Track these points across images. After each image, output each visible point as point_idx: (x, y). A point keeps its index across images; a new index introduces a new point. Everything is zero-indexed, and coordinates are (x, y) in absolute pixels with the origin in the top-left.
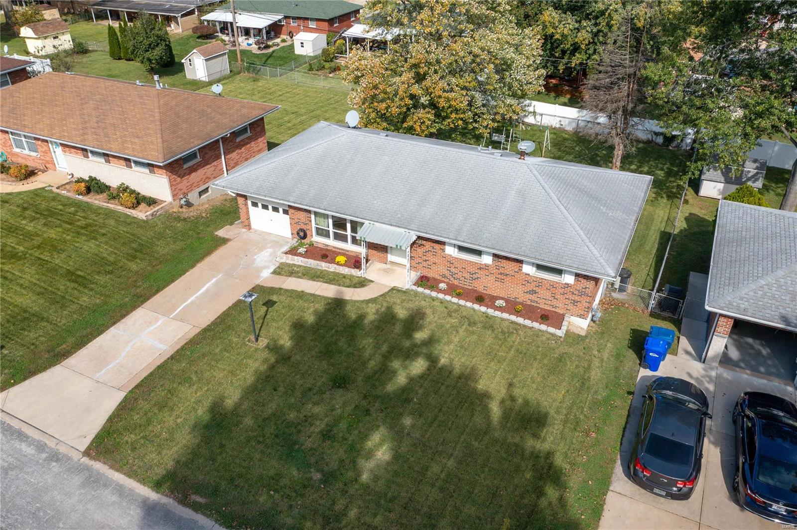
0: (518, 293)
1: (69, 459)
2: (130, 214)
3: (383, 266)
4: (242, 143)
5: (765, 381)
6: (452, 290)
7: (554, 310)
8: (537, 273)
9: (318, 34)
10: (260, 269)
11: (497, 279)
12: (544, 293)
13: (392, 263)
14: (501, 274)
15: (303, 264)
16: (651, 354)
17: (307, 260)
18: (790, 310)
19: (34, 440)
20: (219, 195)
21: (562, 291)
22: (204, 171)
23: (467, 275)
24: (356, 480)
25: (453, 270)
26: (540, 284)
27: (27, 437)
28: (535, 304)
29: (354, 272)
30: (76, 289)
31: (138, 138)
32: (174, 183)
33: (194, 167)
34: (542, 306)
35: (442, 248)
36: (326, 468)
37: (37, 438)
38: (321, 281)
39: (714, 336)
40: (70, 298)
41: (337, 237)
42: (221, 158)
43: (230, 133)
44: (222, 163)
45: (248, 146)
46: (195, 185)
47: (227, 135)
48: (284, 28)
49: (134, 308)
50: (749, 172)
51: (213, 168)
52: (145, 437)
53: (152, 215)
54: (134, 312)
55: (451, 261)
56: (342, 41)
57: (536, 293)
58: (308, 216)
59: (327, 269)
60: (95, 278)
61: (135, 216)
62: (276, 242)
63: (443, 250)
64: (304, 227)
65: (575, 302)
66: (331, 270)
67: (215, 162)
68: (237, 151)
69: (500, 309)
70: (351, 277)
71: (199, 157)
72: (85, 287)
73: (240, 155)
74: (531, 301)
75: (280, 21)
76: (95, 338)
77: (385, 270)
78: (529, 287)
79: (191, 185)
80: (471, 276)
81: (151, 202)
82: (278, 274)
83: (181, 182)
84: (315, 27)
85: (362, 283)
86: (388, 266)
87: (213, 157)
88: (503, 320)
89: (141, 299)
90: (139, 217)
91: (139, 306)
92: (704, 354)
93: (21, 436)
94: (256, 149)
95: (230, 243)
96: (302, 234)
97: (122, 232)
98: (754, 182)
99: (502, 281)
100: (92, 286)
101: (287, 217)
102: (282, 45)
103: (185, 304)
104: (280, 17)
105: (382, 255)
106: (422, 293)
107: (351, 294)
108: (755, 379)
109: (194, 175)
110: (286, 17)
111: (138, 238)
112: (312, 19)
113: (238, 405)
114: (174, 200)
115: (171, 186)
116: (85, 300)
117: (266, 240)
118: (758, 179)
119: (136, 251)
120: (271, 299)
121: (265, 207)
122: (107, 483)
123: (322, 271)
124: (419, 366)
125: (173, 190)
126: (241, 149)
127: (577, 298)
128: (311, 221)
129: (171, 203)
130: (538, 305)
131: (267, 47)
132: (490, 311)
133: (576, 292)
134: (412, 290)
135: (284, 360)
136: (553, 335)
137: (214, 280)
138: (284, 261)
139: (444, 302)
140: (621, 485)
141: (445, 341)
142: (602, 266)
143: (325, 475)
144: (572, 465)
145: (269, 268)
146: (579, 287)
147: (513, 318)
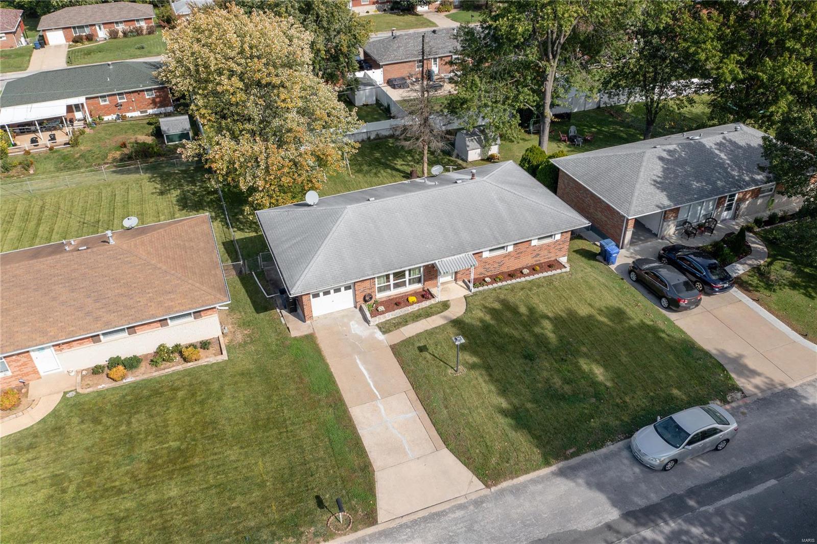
0: (529, 260)
1: (486, 496)
3: (440, 289)
6: (495, 279)
7: (549, 260)
8: (539, 243)
10: (372, 337)
12: (543, 253)
13: (442, 283)
14: (518, 253)
16: (613, 256)
19: (449, 509)
21: (553, 246)
23: (496, 265)
24: (607, 388)
26: (541, 248)
27: (444, 511)
28: (539, 262)
29: (431, 302)
35: (480, 255)
36: (590, 394)
37: (448, 507)
38: (422, 319)
39: (626, 232)
41: (397, 286)
54: (352, 414)
57: (538, 255)
61: (215, 362)
62: (347, 315)
63: (481, 257)
64: (369, 292)
69: (528, 275)
74: (536, 261)
76: (362, 443)
77: (444, 291)
78: (535, 253)
80: (499, 264)
81: (207, 345)
82: (389, 332)
85: (446, 305)
88: (539, 279)
89: (340, 404)
91: (347, 409)
92: (621, 244)
93: (440, 514)
96: (368, 298)
99: (518, 258)
101: (351, 291)
103: (372, 386)
106: (484, 290)
108: (646, 244)
113: (511, 403)
115: (219, 320)
117: (337, 319)
120: (417, 346)
121: (326, 293)
122: (524, 485)
124: (547, 325)
127: (561, 246)
129: (221, 337)
130: (542, 263)
132: (527, 278)
133: (561, 243)
134: (477, 292)
135: (488, 368)
136: (566, 272)
137: (358, 361)
138: (377, 322)
139: (500, 288)
140: (673, 316)
141: (534, 305)
142: (579, 220)
143: (595, 397)
144: (652, 321)
145: (375, 333)
146: (563, 239)
147: (541, 275)
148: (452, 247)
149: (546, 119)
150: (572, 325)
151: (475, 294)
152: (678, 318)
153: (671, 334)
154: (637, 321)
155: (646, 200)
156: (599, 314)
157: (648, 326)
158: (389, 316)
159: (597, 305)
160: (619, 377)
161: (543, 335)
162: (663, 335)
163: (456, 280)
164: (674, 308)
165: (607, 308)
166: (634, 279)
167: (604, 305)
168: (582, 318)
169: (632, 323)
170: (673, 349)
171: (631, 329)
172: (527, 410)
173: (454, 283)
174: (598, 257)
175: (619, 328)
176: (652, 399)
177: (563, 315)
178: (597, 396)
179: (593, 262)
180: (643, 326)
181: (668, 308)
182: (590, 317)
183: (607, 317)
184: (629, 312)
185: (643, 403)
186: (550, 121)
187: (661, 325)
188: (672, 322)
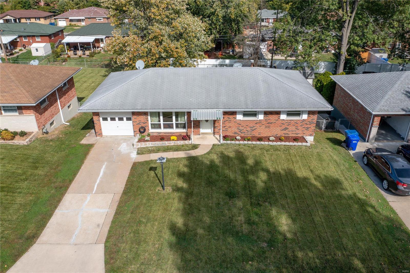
0: (278, 132)
2: (12, 143)
3: (198, 136)
4: (65, 92)
5: (395, 143)
6: (243, 139)
7: (297, 135)
8: (287, 118)
9: (45, 43)
10: (128, 155)
11: (266, 127)
12: (292, 128)
13: (203, 133)
14: (268, 123)
15: (153, 146)
16: (353, 142)
17: (155, 142)
18: (403, 106)
20: (59, 126)
21: (301, 124)
22: (51, 109)
23: (249, 129)
24: (285, 239)
25: (241, 128)
26: (290, 123)
28: (287, 135)
29: (187, 142)
30: (7, 195)
31: (5, 92)
32: (38, 119)
33: (46, 107)
34: (291, 135)
35: (234, 117)
36: (265, 239)
38: (171, 151)
39: (373, 128)
40: (7, 202)
41: (166, 126)
42: (57, 101)
43: (63, 84)
44: (58, 104)
45: (68, 93)
46: (48, 119)
47: (62, 85)
48: (19, 43)
49: (63, 195)
50: (308, 72)
51: (54, 108)
52: (142, 264)
53: (30, 141)
54: (64, 197)
55: (239, 123)
56: (62, 46)
57: (287, 129)
58: (147, 117)
59: (169, 145)
60: (17, 186)
61: (18, 144)
62: (126, 139)
63: (235, 118)
64: (144, 125)
65: (307, 128)
66: (172, 145)
67: (55, 104)
68: (64, 97)
69: (273, 141)
70: (187, 145)
71: (47, 101)
72: (13, 193)
73: (65, 99)
74: (285, 134)
75: (16, 39)
76: (49, 220)
77: (201, 138)
78: (284, 127)
79: (46, 119)
80: (251, 129)
81: (23, 134)
82: (142, 154)
83: (41, 118)
84: (40, 40)
85: (195, 147)
86: (201, 136)
87: (54, 101)
88: (279, 145)
89: (63, 189)
90: (21, 144)
91: (65, 193)
92: (367, 138)
94: (72, 95)
95: (95, 146)
96: (142, 130)
97: (15, 155)
98: (311, 76)
99: (269, 127)
100: (18, 190)
101: (131, 122)
102: (21, 52)
103: (97, 184)
104: (15, 37)
105: (197, 130)
106: (231, 143)
107: (194, 153)
109: (46, 112)
110: (20, 37)
111: (30, 156)
112: (37, 36)
114: (39, 130)
115: (37, 120)
116: (19, 200)
117: (117, 140)
118: (313, 74)
119: (33, 163)
120: (151, 166)
121: (113, 119)
123: (168, 146)
124: (263, 176)
125: (38, 123)
126: (65, 95)
127: (308, 126)
128: (148, 120)
129: (38, 133)
130: (288, 135)
131: (12, 54)
132: (271, 143)
133: (308, 123)
134: (224, 143)
135: (189, 194)
136: (306, 146)
137: (104, 166)
138: (139, 147)
139: (245, 145)
140: (390, 198)
141: (263, 161)
142: (324, 105)
143: (268, 243)
144: (366, 196)
145: (133, 152)
146: (310, 120)
147: (283, 143)
148: (209, 103)
149: (342, 57)
150: (285, 181)
151: (222, 145)
152: (395, 200)
153: (380, 210)
154: (350, 192)
155: (393, 103)
156: (315, 179)
157: (359, 199)
158: (149, 144)
159: (317, 173)
160: (304, 232)
161: (255, 182)
162: (370, 209)
163: (214, 133)
164: (393, 191)
165: (326, 176)
166: (366, 163)
167: (325, 174)
168: (298, 178)
169: (343, 192)
170: (374, 224)
171: (340, 197)
172: (196, 235)
173: (212, 136)
174: (343, 144)
175: (327, 193)
176: (327, 261)
177: (282, 172)
178: (271, 243)
179: (337, 147)
180: (354, 198)
181: (387, 190)
182: (305, 179)
183: (322, 182)
184: (346, 184)
185: (315, 263)
186: (344, 58)
187: (373, 201)
188: (388, 203)
